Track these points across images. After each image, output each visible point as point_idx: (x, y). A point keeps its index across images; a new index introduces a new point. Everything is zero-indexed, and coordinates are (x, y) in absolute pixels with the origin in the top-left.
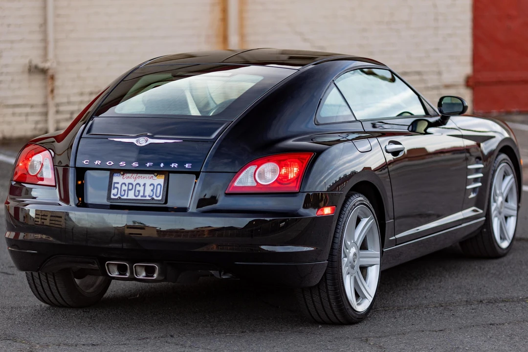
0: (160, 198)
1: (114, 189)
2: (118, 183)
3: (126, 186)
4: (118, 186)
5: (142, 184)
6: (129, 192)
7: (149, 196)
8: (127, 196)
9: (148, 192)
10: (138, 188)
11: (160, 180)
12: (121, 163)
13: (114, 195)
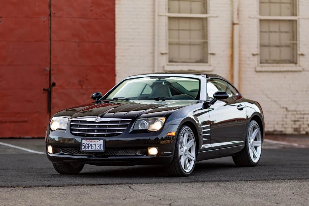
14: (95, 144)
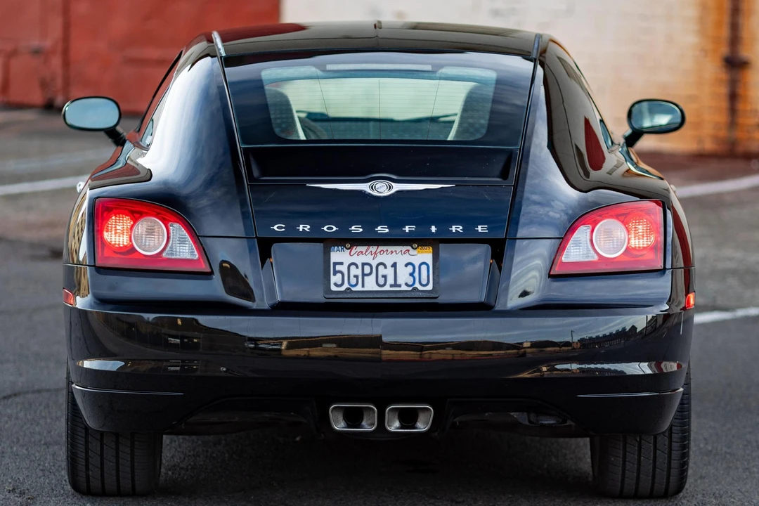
0: (430, 287)
1: (335, 274)
2: (342, 264)
3: (357, 267)
4: (344, 268)
5: (389, 264)
6: (365, 278)
7: (406, 284)
8: (363, 286)
9: (404, 277)
10: (382, 270)
11: (424, 256)
12: (353, 228)
13: (336, 285)
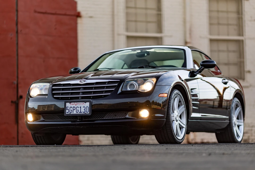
14: (80, 107)
